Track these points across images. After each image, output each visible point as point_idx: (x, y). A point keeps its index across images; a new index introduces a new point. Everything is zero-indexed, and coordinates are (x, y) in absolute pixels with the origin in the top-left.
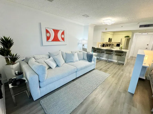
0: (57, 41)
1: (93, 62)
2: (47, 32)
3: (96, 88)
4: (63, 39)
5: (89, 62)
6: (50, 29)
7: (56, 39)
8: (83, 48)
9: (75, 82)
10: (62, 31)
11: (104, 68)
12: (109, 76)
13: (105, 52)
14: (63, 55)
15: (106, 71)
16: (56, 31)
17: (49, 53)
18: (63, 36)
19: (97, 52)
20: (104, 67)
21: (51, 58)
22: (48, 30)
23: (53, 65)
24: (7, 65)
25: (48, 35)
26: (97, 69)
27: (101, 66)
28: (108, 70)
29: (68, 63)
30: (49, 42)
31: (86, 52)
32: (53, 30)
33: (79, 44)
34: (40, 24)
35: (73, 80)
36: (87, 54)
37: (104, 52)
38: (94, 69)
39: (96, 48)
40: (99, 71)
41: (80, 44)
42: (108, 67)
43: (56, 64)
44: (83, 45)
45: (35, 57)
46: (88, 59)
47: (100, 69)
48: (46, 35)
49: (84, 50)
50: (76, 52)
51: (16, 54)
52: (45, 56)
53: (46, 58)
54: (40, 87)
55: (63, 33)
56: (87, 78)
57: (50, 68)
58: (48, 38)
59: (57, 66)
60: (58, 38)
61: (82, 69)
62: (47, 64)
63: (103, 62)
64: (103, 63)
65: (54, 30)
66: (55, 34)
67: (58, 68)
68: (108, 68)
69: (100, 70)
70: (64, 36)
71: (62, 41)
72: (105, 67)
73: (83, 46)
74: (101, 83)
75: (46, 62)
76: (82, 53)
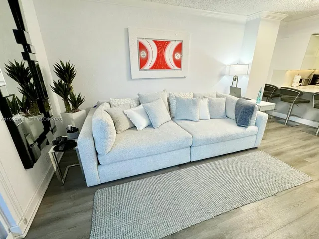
0: (164, 68)
1: (251, 128)
2: (141, 47)
3: (235, 206)
4: (178, 63)
5: (239, 126)
6: (148, 40)
7: (160, 64)
8: (234, 85)
9: (183, 171)
10: (177, 43)
11: (295, 152)
12: (302, 181)
13: (313, 102)
14: (171, 102)
15: (296, 163)
16: (161, 45)
17: (138, 94)
18: (178, 56)
19: (282, 100)
20: (296, 149)
21: (141, 106)
22: (144, 43)
23: (141, 123)
24: (66, 112)
25: (143, 54)
26: (265, 149)
27: (284, 143)
28: (309, 160)
29: (177, 122)
30: (145, 70)
31: (237, 99)
32: (154, 41)
33: (222, 75)
34: (127, 30)
35: (181, 166)
36: (238, 103)
37: (308, 102)
38: (256, 148)
39: (279, 87)
40: (270, 157)
41: (225, 77)
42: (309, 153)
43: (148, 122)
44: (235, 79)
45: (111, 102)
46: (236, 118)
47: (277, 151)
48: (139, 55)
49: (235, 91)
50: (204, 97)
51: (80, 94)
52: (129, 102)
53: (132, 105)
54: (99, 164)
55: (179, 49)
56: (219, 170)
57: (133, 127)
58: (142, 62)
59: (150, 126)
60: (165, 60)
61: (209, 142)
62: (128, 118)
63: (298, 132)
64: (296, 134)
65: (156, 42)
66: (158, 51)
67: (150, 130)
68: (311, 156)
69: (277, 155)
70: (182, 56)
71: (176, 68)
72: (300, 151)
73: (235, 82)
74: (260, 197)
75: (126, 115)
76: (224, 99)
